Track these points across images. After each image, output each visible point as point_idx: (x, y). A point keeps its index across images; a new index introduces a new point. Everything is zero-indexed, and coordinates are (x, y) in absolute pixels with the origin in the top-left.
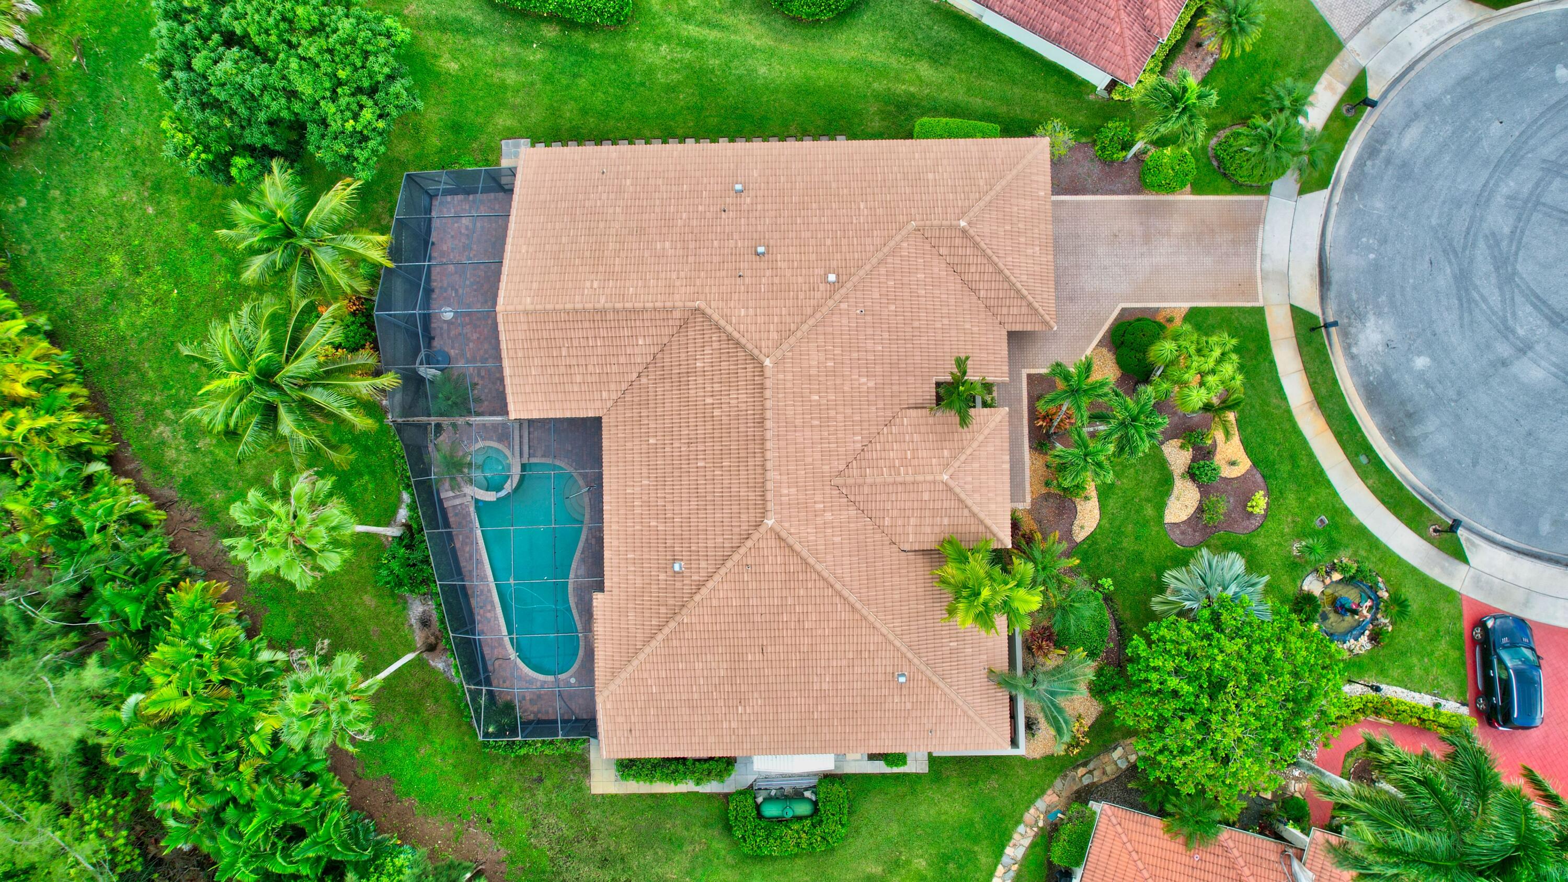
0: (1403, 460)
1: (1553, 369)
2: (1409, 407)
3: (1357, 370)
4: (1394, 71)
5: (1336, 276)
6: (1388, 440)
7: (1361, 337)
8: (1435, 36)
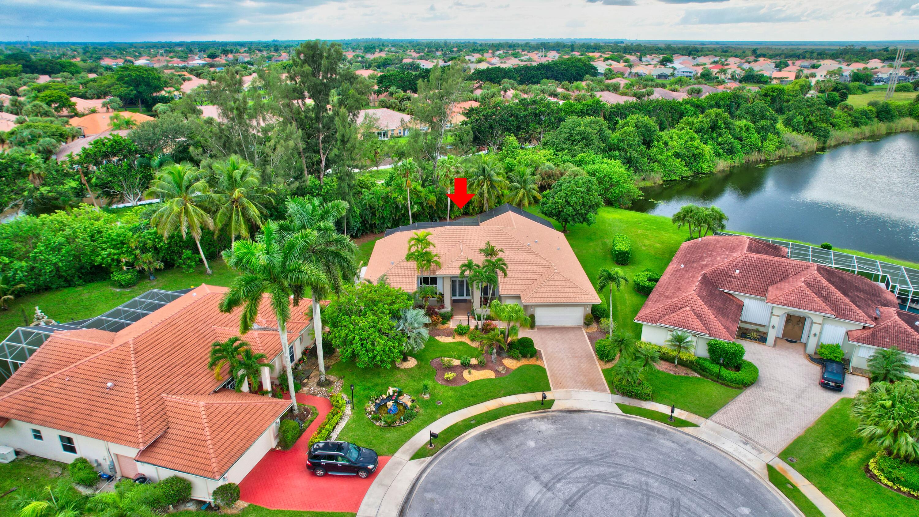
0: (473, 437)
1: (536, 501)
2: (504, 439)
3: (523, 422)
4: (704, 437)
5: (575, 415)
6: (485, 432)
7: (543, 423)
8: (734, 453)
